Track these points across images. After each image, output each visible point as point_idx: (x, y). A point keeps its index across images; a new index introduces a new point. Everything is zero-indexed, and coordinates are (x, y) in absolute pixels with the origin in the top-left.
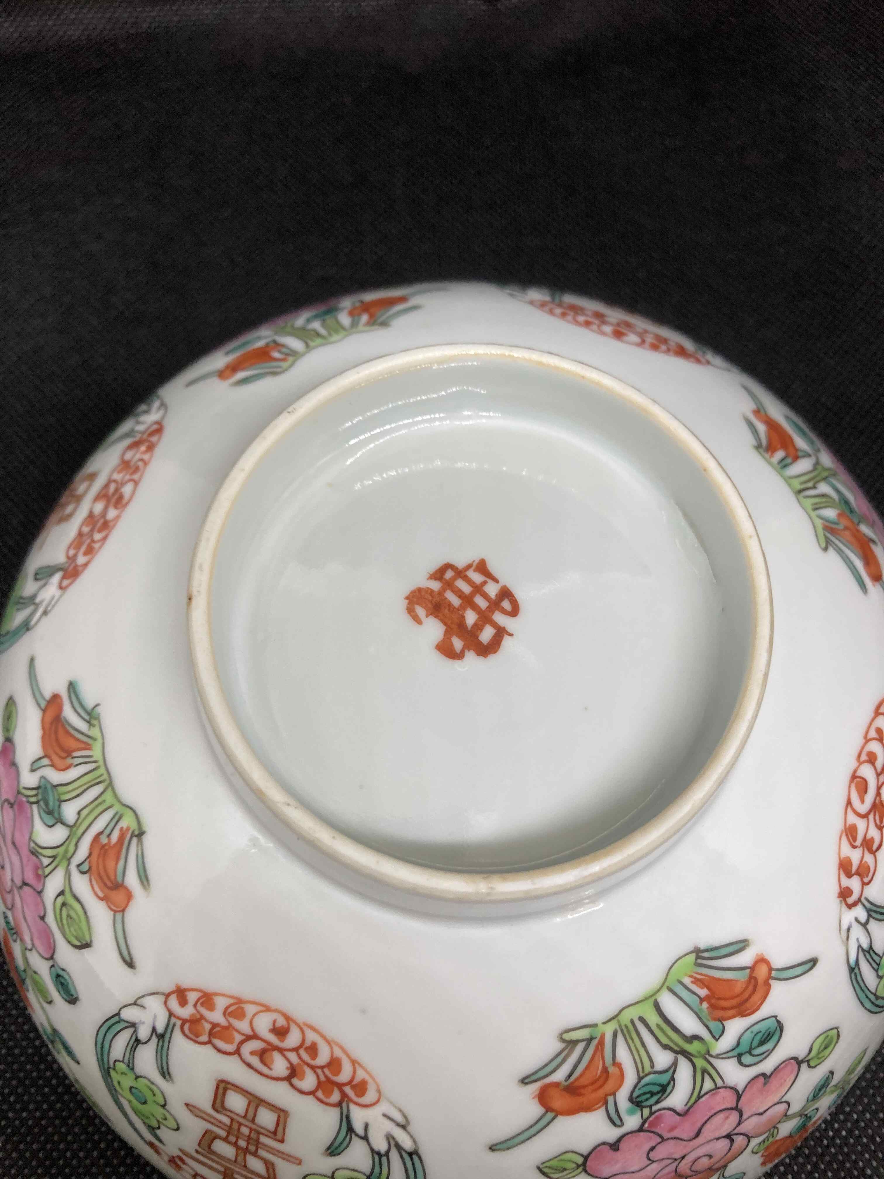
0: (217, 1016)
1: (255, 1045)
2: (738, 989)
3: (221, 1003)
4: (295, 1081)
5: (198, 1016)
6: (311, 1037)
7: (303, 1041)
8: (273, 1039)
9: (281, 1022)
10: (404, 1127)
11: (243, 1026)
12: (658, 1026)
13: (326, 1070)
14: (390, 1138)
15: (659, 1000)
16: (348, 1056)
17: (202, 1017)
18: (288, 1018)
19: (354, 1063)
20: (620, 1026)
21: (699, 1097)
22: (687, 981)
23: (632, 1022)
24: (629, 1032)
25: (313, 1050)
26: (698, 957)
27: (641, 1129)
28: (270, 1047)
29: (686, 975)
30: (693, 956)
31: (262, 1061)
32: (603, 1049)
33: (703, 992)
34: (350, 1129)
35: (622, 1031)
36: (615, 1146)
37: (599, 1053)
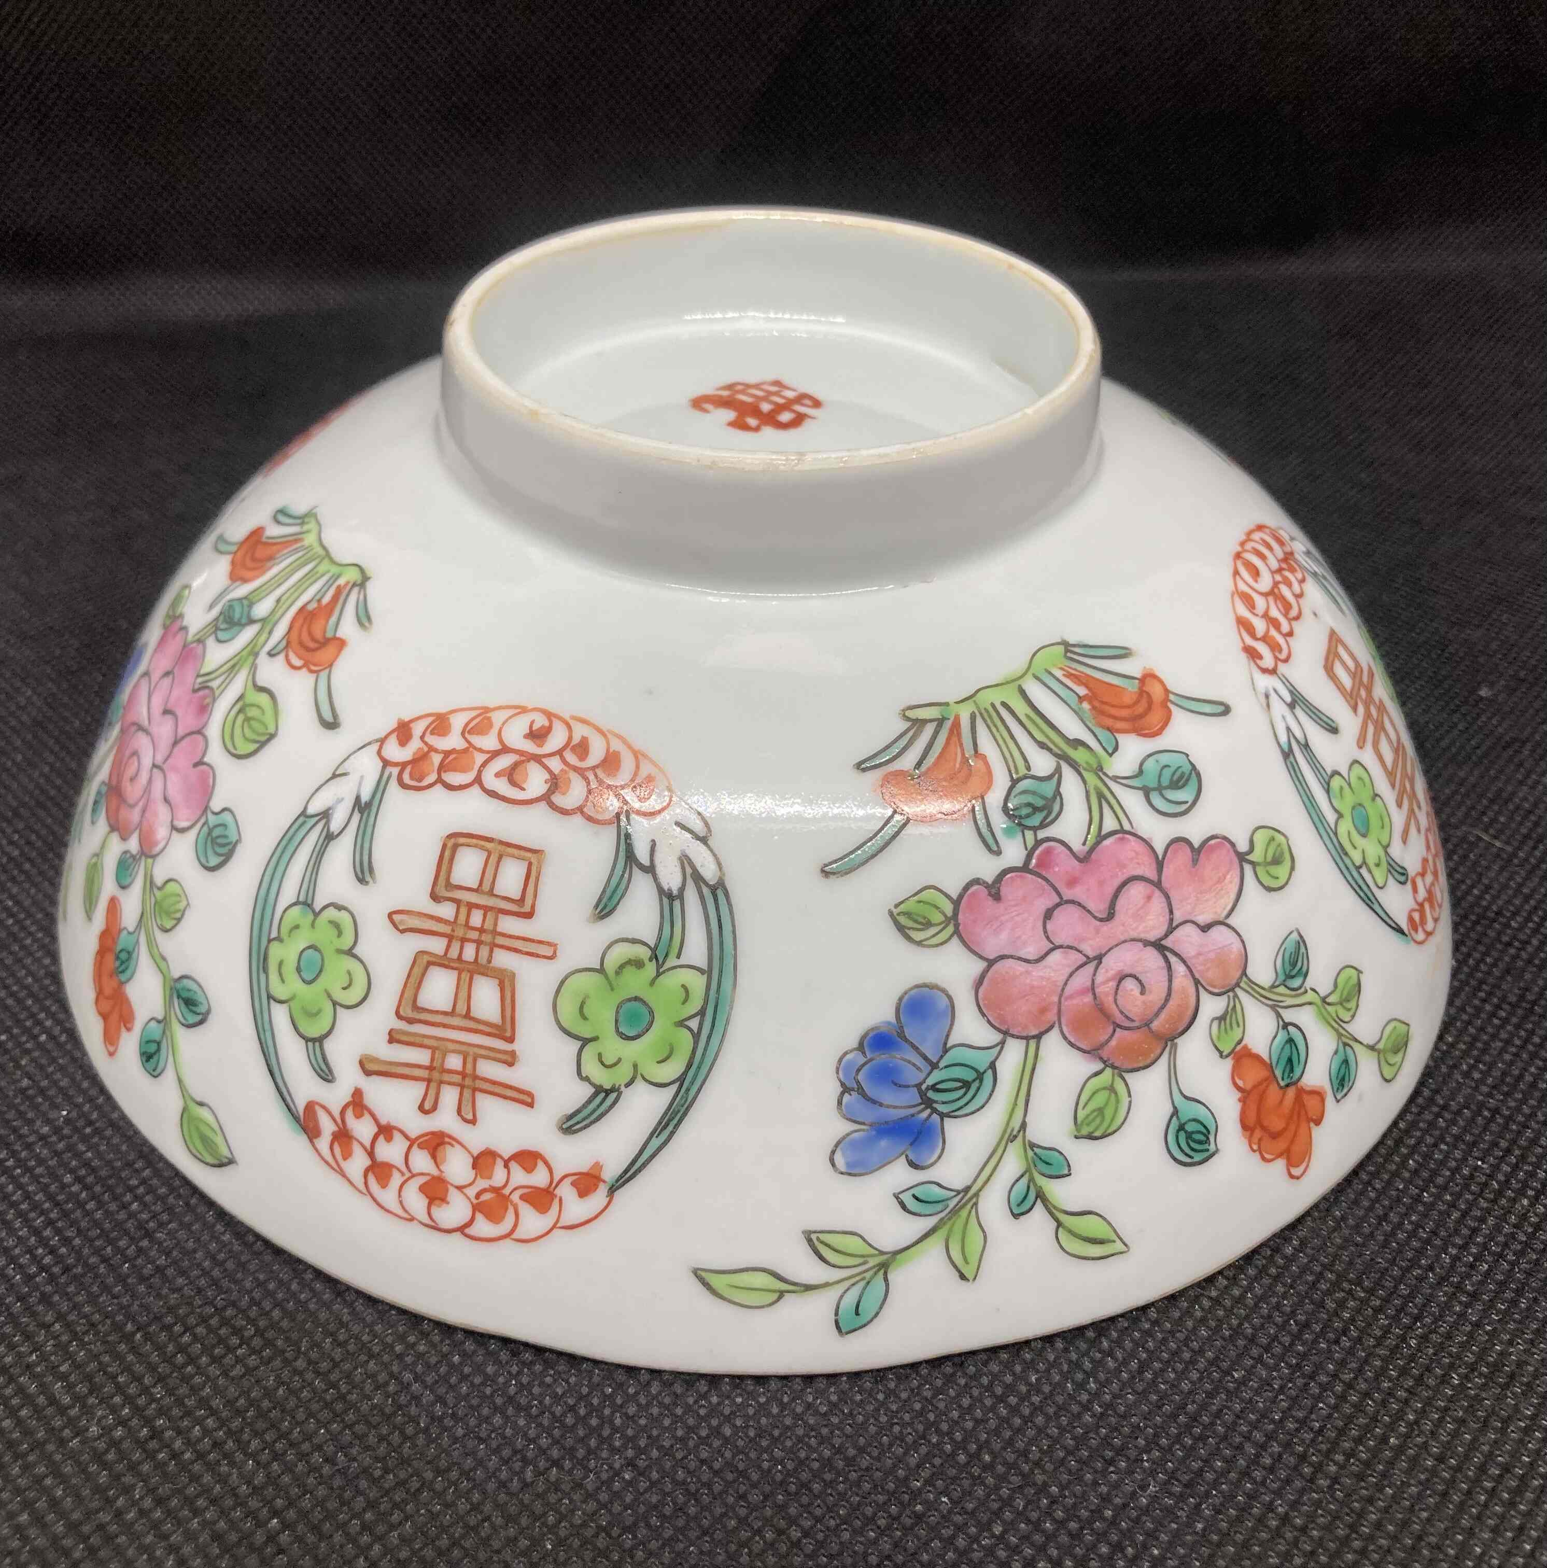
0: (453, 741)
1: (505, 762)
2: (1128, 700)
3: (458, 722)
4: (557, 799)
5: (426, 749)
6: (580, 731)
7: (570, 738)
8: (529, 747)
9: (541, 721)
10: (704, 840)
11: (489, 742)
12: (1028, 716)
13: (599, 772)
14: (685, 861)
15: (1024, 687)
16: (629, 747)
17: (432, 749)
18: (549, 715)
19: (637, 755)
20: (978, 708)
21: (1101, 838)
22: (1059, 674)
23: (993, 705)
24: (990, 717)
25: (582, 748)
26: (1067, 651)
27: (1025, 868)
28: (523, 758)
29: (1054, 666)
30: (1061, 649)
31: (513, 783)
32: (959, 735)
33: (1082, 691)
34: (631, 857)
35: (981, 714)
36: (994, 890)
37: (955, 739)
